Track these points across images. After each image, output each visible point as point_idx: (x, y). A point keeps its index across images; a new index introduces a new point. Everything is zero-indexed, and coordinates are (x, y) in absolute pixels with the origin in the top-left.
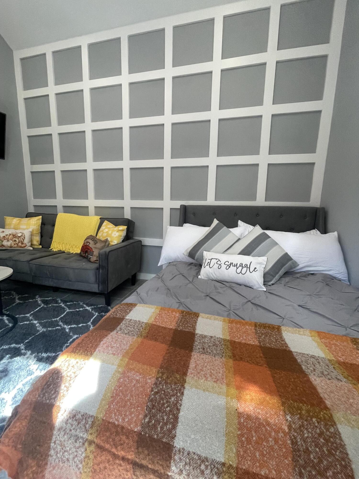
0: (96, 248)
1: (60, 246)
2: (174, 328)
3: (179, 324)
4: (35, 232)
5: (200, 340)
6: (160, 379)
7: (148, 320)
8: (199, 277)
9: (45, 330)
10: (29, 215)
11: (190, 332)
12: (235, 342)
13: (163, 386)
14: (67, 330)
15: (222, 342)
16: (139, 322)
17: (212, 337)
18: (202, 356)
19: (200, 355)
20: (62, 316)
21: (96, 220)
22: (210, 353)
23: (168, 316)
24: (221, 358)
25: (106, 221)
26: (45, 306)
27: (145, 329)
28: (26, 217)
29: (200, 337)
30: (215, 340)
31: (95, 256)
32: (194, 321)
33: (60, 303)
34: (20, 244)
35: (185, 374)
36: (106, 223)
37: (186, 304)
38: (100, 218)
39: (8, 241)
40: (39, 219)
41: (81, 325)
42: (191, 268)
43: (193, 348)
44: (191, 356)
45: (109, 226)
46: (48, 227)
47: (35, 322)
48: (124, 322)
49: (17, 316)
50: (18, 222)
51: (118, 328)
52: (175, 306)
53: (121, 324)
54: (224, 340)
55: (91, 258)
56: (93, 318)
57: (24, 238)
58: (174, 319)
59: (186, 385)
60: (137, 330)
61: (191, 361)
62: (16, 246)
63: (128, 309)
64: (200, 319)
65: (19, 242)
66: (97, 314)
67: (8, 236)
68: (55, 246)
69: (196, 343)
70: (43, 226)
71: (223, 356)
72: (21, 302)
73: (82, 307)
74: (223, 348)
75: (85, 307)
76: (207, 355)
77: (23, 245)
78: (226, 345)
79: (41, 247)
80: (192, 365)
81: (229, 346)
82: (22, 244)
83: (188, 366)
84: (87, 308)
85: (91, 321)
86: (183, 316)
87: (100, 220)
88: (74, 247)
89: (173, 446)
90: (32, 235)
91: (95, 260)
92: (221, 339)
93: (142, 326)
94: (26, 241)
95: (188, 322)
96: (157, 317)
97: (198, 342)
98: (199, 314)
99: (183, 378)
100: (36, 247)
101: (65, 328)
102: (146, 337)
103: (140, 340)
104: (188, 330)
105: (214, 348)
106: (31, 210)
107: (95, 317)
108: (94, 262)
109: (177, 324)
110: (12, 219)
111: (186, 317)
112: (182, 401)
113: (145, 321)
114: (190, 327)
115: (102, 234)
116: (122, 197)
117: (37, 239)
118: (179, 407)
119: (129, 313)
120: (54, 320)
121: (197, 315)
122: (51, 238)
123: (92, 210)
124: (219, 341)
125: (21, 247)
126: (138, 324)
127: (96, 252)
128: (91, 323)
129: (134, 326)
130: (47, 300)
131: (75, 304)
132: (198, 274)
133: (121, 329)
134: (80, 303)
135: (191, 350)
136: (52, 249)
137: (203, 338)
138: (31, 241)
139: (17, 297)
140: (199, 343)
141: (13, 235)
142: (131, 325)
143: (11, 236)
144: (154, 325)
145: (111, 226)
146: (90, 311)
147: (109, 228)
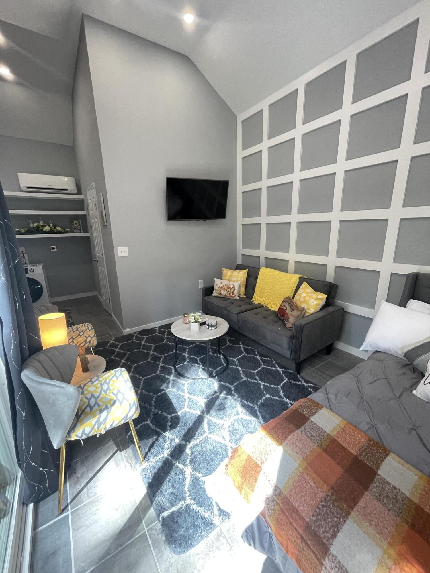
0: (292, 315)
1: (260, 300)
2: (355, 454)
3: (362, 452)
4: (242, 284)
5: (379, 483)
6: (329, 497)
7: (331, 432)
8: (414, 392)
9: (246, 379)
10: (239, 268)
11: (372, 468)
12: (423, 510)
13: (330, 504)
14: (262, 387)
15: (406, 501)
16: (321, 430)
17: (395, 488)
18: (374, 502)
19: (373, 499)
20: (258, 370)
21: (295, 279)
22: (385, 504)
23: (352, 436)
24: (396, 516)
25: (305, 283)
26: (246, 355)
27: (326, 441)
28: (236, 270)
29: (381, 480)
30: (397, 493)
31: (290, 323)
32: (381, 457)
33: (257, 355)
34: (231, 294)
35: (352, 508)
36: (305, 285)
37: (378, 429)
38: (299, 278)
39: (224, 291)
40: (245, 273)
41: (272, 386)
42: (404, 374)
43: (369, 487)
44: (364, 494)
45: (307, 290)
46: (252, 279)
47: (240, 369)
48: (308, 423)
49: (229, 358)
50: (231, 274)
51: (303, 428)
52: (364, 426)
53: (306, 424)
54: (409, 500)
55: (286, 323)
56: (283, 382)
57: (235, 289)
58: (358, 444)
59: (349, 517)
60: (319, 438)
61: (362, 499)
62: (229, 295)
63: (314, 409)
64: (389, 458)
65: (231, 293)
66: (287, 379)
67: (224, 287)
68: (257, 299)
69: (374, 484)
70: (248, 278)
71: (398, 515)
72: (231, 345)
73: (275, 367)
74: (404, 509)
75: (277, 368)
76: (381, 503)
77: (233, 296)
78: (408, 506)
79: (245, 296)
80: (361, 503)
81: (413, 511)
82: (233, 294)
83: (357, 503)
84: (279, 369)
85: (281, 385)
86: (369, 444)
87: (298, 280)
88: (272, 303)
89: (329, 549)
90: (240, 286)
91: (290, 327)
92: (406, 496)
93: (323, 436)
94: (236, 292)
95: (373, 455)
96: (341, 433)
97: (377, 484)
98: (389, 453)
99: (349, 510)
100: (242, 296)
101: (260, 384)
102: (325, 450)
103: (319, 450)
104: (369, 464)
105: (393, 502)
106: (240, 261)
107: (285, 383)
108: (289, 329)
109: (359, 450)
110: (227, 271)
111: (373, 448)
112: (343, 527)
113: (328, 432)
114: (373, 462)
115: (300, 298)
116: (326, 253)
117: (243, 289)
118: (339, 529)
119: (314, 414)
120: (252, 371)
121: (387, 452)
122: (254, 290)
123: (291, 266)
124: (402, 498)
125: (232, 297)
126: (320, 432)
127: (292, 320)
128: (281, 387)
129: (317, 432)
130: (248, 349)
131: (269, 361)
132: (414, 387)
133: (305, 429)
134: (272, 361)
135: (366, 489)
136: (253, 301)
137: (384, 482)
138: (239, 291)
139: (228, 339)
140: (377, 486)
141: (228, 287)
142: (314, 430)
143: (226, 287)
144: (336, 440)
145: (310, 289)
146: (281, 373)
147: (307, 293)
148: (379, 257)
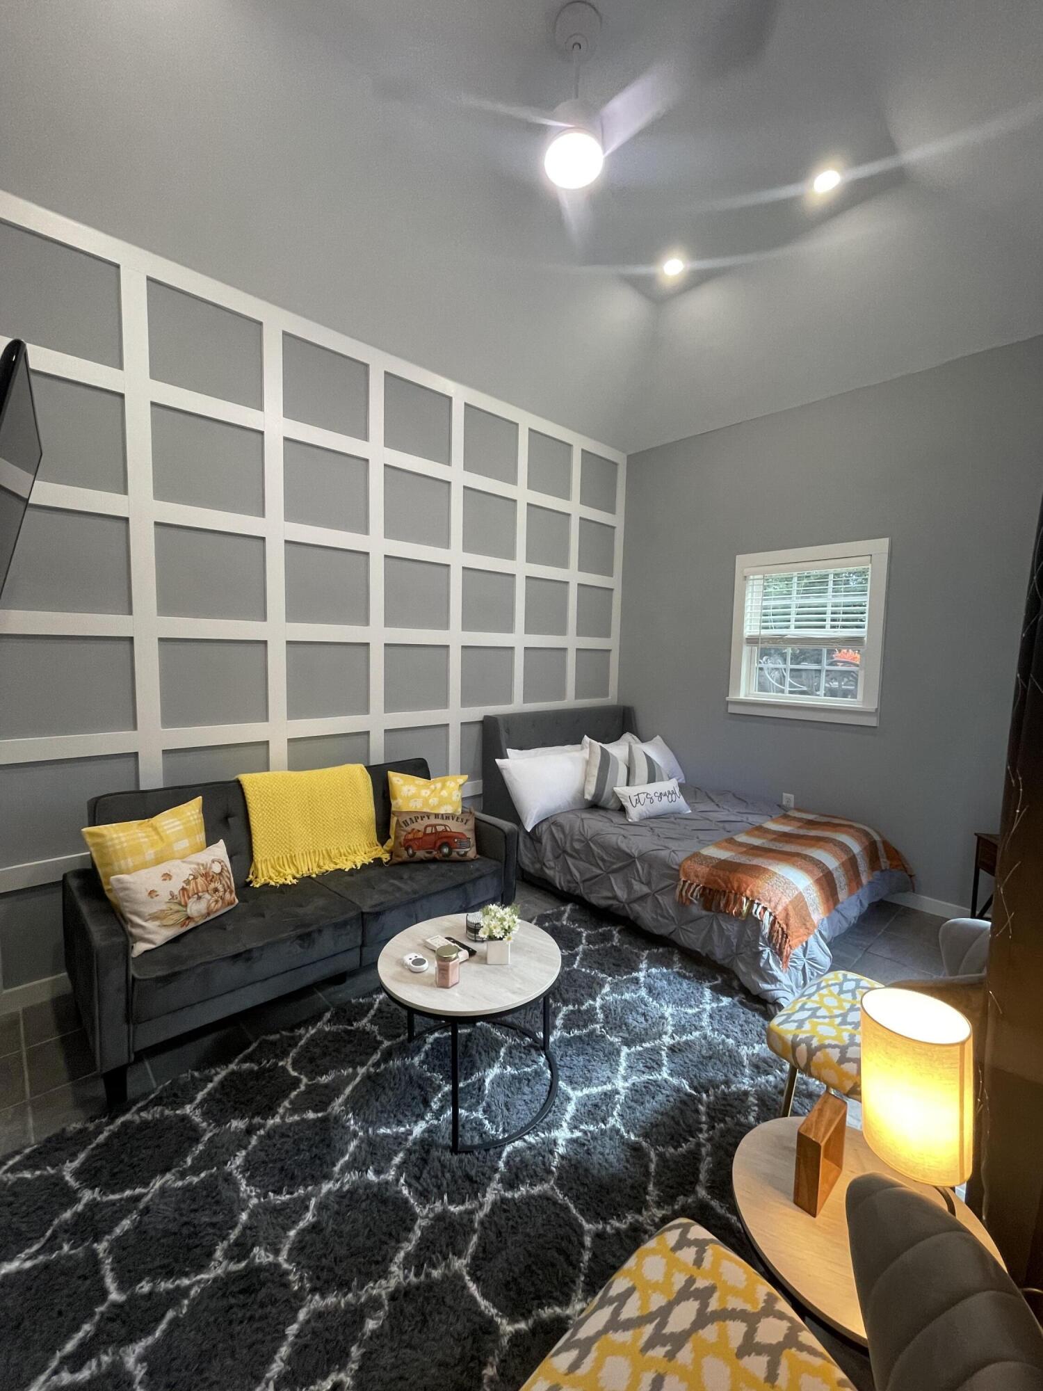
25: (391, 773)
31: (473, 846)
55: (466, 852)
65: (225, 891)
67: (193, 884)
87: (369, 774)
141: (205, 875)
143: (199, 881)
148: (444, 703)
